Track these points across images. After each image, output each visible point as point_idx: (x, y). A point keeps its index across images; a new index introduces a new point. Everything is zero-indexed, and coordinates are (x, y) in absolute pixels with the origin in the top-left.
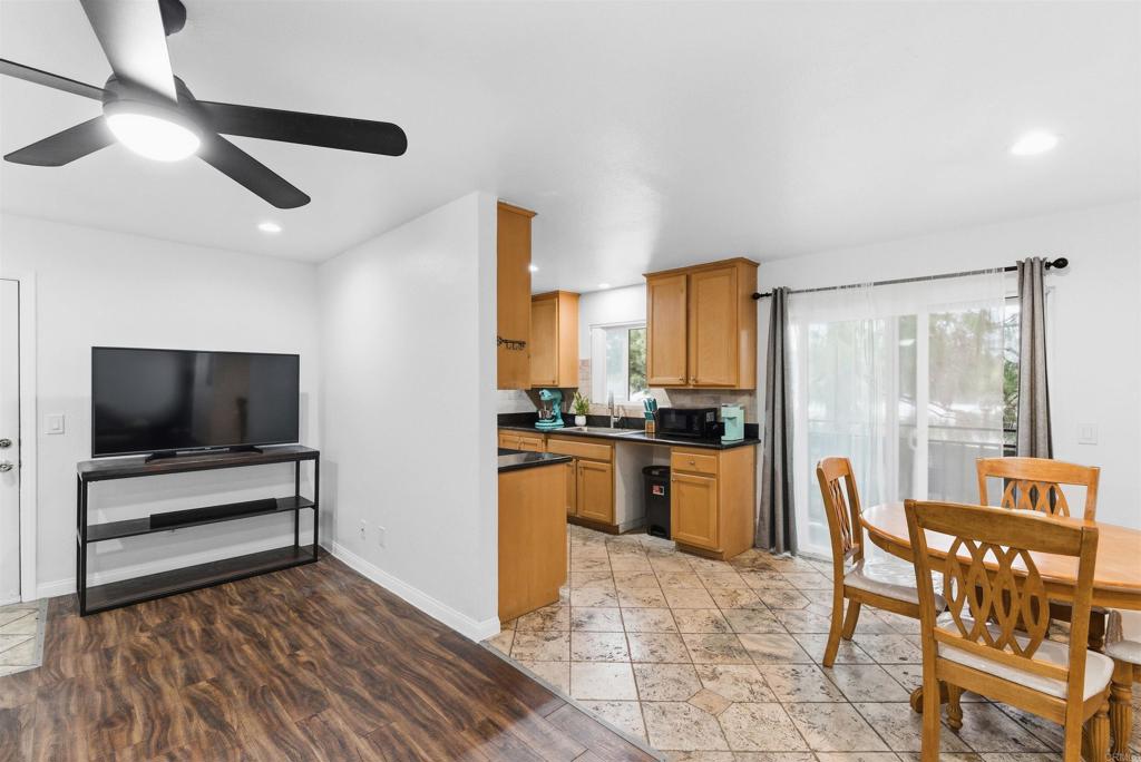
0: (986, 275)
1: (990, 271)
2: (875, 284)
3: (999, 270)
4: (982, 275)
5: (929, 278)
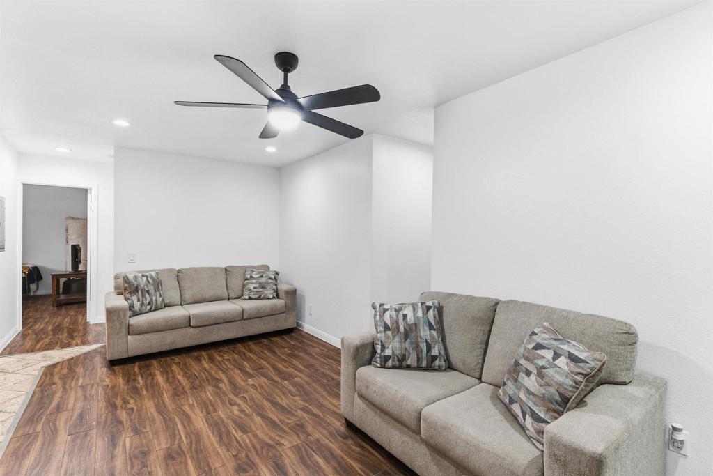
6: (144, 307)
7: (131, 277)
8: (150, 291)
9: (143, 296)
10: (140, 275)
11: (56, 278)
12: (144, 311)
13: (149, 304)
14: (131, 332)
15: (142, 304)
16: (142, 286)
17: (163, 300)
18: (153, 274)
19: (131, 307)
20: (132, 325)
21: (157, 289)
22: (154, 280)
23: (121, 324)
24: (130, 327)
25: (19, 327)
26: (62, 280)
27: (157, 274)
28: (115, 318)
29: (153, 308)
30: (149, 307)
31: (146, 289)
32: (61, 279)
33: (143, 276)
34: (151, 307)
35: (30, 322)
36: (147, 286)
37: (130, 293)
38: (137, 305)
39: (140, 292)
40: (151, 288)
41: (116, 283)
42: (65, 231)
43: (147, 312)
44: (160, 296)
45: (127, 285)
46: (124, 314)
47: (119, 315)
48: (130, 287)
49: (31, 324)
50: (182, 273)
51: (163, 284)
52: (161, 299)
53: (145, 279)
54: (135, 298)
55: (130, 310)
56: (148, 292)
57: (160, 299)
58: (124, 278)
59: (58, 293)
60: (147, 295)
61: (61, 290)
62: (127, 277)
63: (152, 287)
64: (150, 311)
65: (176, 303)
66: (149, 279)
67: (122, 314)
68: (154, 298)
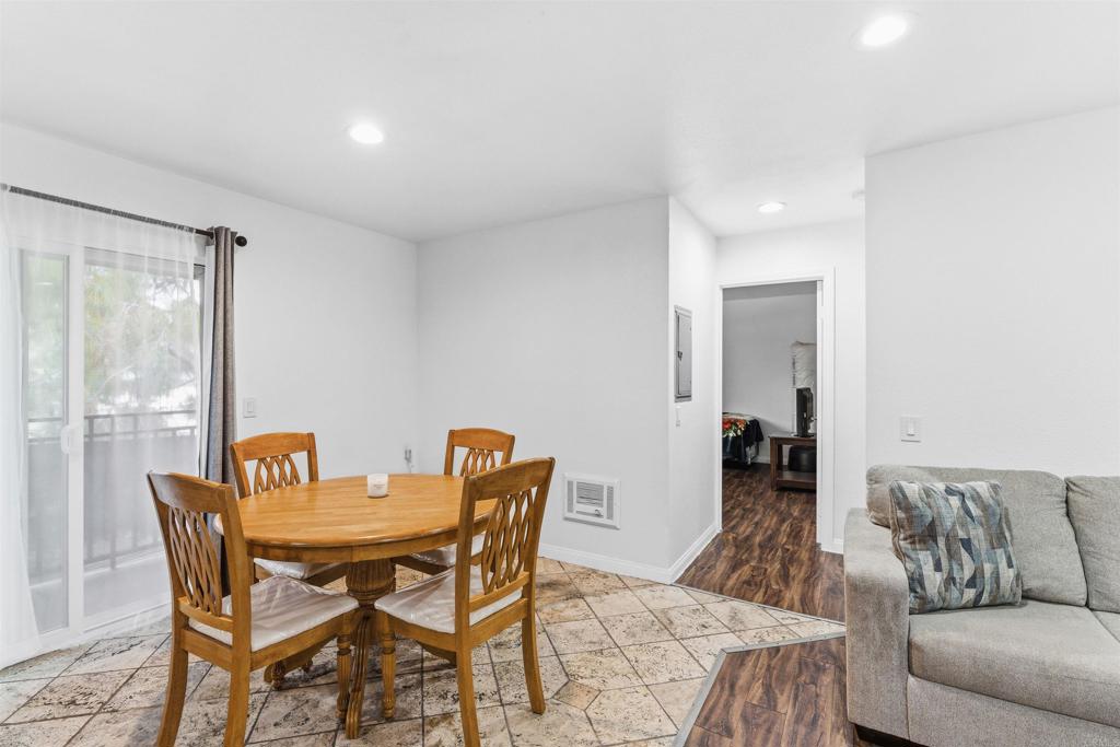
0: (177, 230)
1: (181, 227)
2: (14, 190)
3: (191, 230)
4: (172, 229)
5: (108, 211)
6: (955, 593)
7: (913, 490)
8: (975, 542)
9: (951, 555)
10: (940, 486)
11: (778, 443)
12: (954, 603)
13: (971, 583)
14: (915, 667)
15: (950, 580)
16: (948, 524)
17: (1018, 577)
18: (982, 487)
19: (916, 581)
20: (919, 648)
21: (998, 539)
22: (985, 508)
23: (887, 632)
24: (914, 653)
25: (716, 526)
26: (786, 449)
27: (995, 488)
28: (870, 610)
29: (985, 599)
30: (970, 594)
31: (962, 534)
32: (784, 446)
33: (949, 491)
34: (980, 595)
35: (735, 517)
36: (963, 525)
37: (911, 539)
38: (934, 581)
39: (941, 542)
40: (978, 535)
41: (871, 492)
42: (791, 365)
43: (964, 608)
44: (1010, 565)
45: (901, 514)
46: (896, 606)
47: (880, 604)
48: (910, 519)
49: (737, 519)
50: (1086, 493)
51: (1013, 519)
52: (1011, 573)
53: (955, 501)
54: (925, 558)
55: (912, 590)
56: (967, 544)
57: (1008, 575)
58: (892, 490)
59: (780, 466)
60: (965, 556)
61: (786, 461)
62: (901, 489)
63: (980, 531)
64: (975, 605)
65: (1067, 596)
66: (970, 504)
67: (888, 603)
68: (988, 568)
